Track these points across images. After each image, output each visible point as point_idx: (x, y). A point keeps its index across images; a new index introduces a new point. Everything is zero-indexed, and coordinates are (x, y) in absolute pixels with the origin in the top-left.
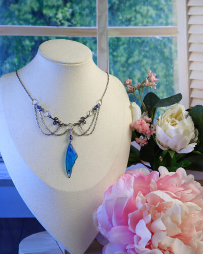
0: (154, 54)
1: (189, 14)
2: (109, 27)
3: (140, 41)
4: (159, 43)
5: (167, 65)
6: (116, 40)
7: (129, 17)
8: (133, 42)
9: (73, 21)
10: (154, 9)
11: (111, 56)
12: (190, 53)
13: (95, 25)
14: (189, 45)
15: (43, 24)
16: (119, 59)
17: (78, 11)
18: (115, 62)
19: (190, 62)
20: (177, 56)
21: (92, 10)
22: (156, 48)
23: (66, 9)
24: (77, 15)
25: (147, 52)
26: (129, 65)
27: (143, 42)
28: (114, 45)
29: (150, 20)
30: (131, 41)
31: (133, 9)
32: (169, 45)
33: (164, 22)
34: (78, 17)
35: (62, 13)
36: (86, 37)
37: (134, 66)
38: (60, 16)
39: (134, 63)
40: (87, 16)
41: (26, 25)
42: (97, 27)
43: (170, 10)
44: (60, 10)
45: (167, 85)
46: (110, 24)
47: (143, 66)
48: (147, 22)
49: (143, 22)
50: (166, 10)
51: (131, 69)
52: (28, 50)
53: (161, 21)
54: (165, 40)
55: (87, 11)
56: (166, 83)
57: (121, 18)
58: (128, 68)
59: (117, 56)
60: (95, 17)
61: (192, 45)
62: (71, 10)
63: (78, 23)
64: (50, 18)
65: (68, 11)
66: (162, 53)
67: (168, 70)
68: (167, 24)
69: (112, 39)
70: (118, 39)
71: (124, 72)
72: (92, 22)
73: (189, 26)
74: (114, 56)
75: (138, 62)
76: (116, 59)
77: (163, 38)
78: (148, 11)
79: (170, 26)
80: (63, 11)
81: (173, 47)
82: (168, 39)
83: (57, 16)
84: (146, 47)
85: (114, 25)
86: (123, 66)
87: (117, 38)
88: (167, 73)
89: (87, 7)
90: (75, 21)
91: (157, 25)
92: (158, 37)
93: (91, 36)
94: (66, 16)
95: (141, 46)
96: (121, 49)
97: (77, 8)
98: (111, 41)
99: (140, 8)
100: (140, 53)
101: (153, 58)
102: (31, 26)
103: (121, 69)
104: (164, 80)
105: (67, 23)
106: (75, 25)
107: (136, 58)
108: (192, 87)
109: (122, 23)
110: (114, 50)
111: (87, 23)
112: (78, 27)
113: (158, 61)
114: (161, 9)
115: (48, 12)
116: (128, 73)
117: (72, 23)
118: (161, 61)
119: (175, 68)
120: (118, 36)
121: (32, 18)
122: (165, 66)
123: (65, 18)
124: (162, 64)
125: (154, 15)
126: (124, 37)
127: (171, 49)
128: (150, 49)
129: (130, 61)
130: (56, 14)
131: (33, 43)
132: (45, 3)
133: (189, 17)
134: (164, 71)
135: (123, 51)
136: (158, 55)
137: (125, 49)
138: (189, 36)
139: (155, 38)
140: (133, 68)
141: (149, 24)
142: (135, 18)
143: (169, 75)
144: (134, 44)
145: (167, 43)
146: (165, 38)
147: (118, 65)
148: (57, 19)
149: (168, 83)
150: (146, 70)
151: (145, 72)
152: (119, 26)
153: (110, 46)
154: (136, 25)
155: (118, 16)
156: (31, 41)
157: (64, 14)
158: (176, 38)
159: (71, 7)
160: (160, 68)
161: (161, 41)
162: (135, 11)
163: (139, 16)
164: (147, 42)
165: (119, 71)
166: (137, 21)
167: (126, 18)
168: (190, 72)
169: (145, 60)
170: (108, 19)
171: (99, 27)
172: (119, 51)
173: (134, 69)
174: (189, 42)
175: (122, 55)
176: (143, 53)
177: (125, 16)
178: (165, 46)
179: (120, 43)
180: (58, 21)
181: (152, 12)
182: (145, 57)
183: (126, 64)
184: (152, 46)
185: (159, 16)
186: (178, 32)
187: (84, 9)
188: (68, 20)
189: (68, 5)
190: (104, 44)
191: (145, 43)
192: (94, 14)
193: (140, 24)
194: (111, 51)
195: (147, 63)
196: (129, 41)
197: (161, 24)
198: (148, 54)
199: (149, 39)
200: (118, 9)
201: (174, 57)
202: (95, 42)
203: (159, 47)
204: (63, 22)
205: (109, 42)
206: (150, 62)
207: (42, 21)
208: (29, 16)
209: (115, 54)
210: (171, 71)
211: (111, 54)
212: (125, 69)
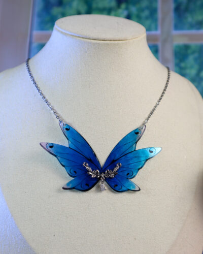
2: (175, 33)
21: (153, 12)
23: (120, 11)
28: (182, 54)
40: (147, 18)
42: (158, 32)
46: (177, 27)
55: (146, 13)
62: (125, 13)
65: (122, 13)
70: (187, 47)
85: (181, 29)
89: (147, 8)
93: (151, 43)
96: (191, 60)
97: (134, 10)
109: (192, 26)
126: (194, 44)
132: (94, 6)
137: (196, 60)
159: (127, 9)
175: (192, 67)
179: (189, 51)
189: (123, 6)
194: (178, 61)
202: (157, 51)
209: (183, 65)
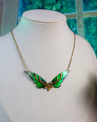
2: (84, 12)
11: (86, 30)
16: (91, 31)
21: (73, 3)
23: (57, 4)
28: (88, 22)
34: (64, 8)
35: (55, 7)
40: (70, 7)
42: (76, 13)
44: (54, 6)
46: (85, 10)
55: (70, 4)
59: (90, 29)
62: (60, 5)
65: (59, 5)
69: (86, 19)
70: (90, 19)
71: (95, 39)
72: (73, 10)
74: (88, 29)
85: (87, 10)
86: (94, 35)
89: (70, 2)
93: (73, 18)
96: (92, 25)
97: (64, 3)
103: (93, 37)
109: (92, 9)
126: (93, 17)
132: (46, 3)
137: (95, 25)
159: (61, 3)
165: (92, 38)
175: (93, 28)
179: (92, 21)
189: (59, 2)
190: (81, 22)
194: (86, 26)
202: (76, 22)
209: (88, 28)
211: (86, 28)
212: (95, 37)
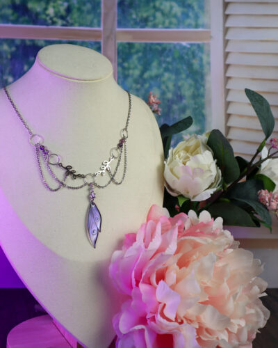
0: (179, 66)
1: (227, 12)
3: (160, 48)
4: (185, 51)
5: (196, 81)
6: (127, 46)
7: (145, 15)
8: (151, 49)
9: (68, 18)
10: (179, 6)
12: (227, 66)
13: (99, 26)
14: (226, 55)
15: (28, 22)
17: (76, 5)
18: (126, 77)
19: (228, 78)
20: (210, 69)
22: (181, 58)
24: (75, 11)
25: (169, 63)
26: (145, 81)
27: (164, 49)
29: (174, 20)
30: (148, 48)
31: (152, 4)
32: (200, 54)
33: (193, 23)
36: (86, 40)
37: (152, 82)
38: (51, 11)
39: (151, 78)
41: (4, 23)
43: (202, 8)
45: (195, 109)
47: (164, 82)
48: (171, 23)
49: (164, 23)
50: (196, 7)
51: (147, 86)
52: (7, 58)
53: (188, 21)
54: (195, 48)
56: (194, 106)
57: (134, 16)
58: (142, 86)
60: (99, 15)
61: (230, 55)
63: (75, 22)
64: (37, 14)
66: (190, 65)
67: (197, 89)
68: (197, 26)
73: (226, 30)
75: (157, 76)
76: (126, 73)
77: (191, 45)
78: (171, 8)
79: (200, 29)
80: (55, 4)
81: (205, 58)
82: (199, 46)
83: (48, 12)
84: (168, 56)
87: (129, 44)
88: (196, 93)
90: (71, 19)
91: (183, 28)
92: (184, 43)
94: (59, 11)
95: (161, 56)
98: (121, 48)
99: (161, 4)
100: (160, 64)
101: (177, 72)
102: (10, 25)
104: (192, 102)
105: (60, 22)
106: (72, 25)
107: (154, 71)
108: (229, 112)
110: (124, 60)
111: (89, 23)
112: (76, 28)
113: (183, 76)
114: (190, 6)
115: (34, 6)
116: (143, 91)
117: (67, 22)
118: (188, 76)
119: (207, 86)
120: (131, 41)
121: (13, 14)
122: (192, 83)
123: (58, 15)
124: (190, 81)
125: (179, 14)
127: (201, 60)
128: (174, 59)
129: (146, 75)
130: (46, 9)
131: (13, 49)
133: (226, 17)
134: (192, 90)
135: (136, 62)
136: (185, 67)
138: (226, 42)
139: (181, 45)
140: (150, 84)
141: (172, 26)
142: (154, 17)
143: (198, 96)
144: (152, 53)
145: (197, 52)
146: (194, 44)
147: (130, 80)
148: (47, 15)
149: (197, 106)
150: (167, 87)
151: (166, 90)
152: (132, 27)
153: (118, 53)
154: (155, 26)
155: (131, 14)
156: (10, 46)
157: (57, 10)
158: (209, 45)
160: (186, 86)
161: (189, 49)
162: (154, 7)
163: (158, 15)
164: (170, 50)
166: (157, 21)
167: (142, 16)
168: (227, 91)
169: (167, 75)
170: (116, 19)
171: (104, 29)
172: (131, 61)
173: (151, 87)
174: (227, 50)
176: (164, 65)
177: (140, 15)
178: (194, 56)
180: (48, 18)
181: (177, 10)
182: (166, 70)
183: (141, 80)
184: (176, 55)
185: (186, 15)
186: (211, 37)
187: (84, 4)
188: (62, 18)
191: (167, 52)
192: (98, 11)
193: (160, 26)
195: (169, 79)
196: (145, 48)
197: (189, 26)
198: (170, 67)
199: (172, 46)
200: (131, 5)
201: (205, 70)
203: (186, 57)
204: (55, 19)
205: (118, 49)
206: (173, 77)
207: (26, 18)
208: (9, 12)
210: (202, 90)
